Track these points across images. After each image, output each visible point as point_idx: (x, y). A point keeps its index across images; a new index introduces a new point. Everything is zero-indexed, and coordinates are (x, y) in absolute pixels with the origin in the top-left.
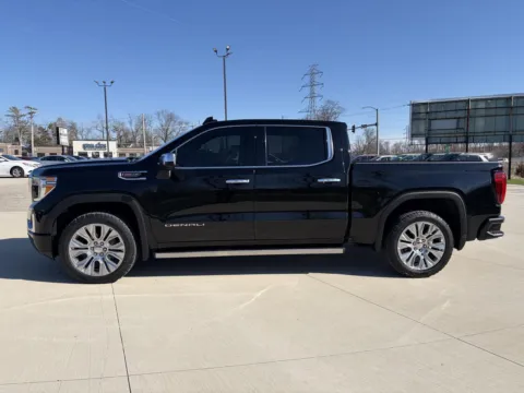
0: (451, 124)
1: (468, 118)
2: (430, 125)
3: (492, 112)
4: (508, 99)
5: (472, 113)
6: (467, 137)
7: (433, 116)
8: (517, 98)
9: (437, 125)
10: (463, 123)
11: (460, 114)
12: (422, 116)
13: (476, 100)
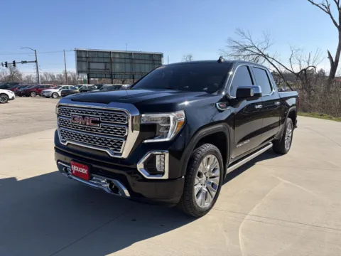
0: (102, 66)
1: (111, 62)
2: (89, 65)
3: (123, 61)
4: (130, 54)
5: (113, 60)
6: (111, 75)
7: (91, 60)
8: (135, 54)
9: (93, 66)
10: (108, 66)
11: (106, 60)
12: (84, 59)
13: (114, 53)
